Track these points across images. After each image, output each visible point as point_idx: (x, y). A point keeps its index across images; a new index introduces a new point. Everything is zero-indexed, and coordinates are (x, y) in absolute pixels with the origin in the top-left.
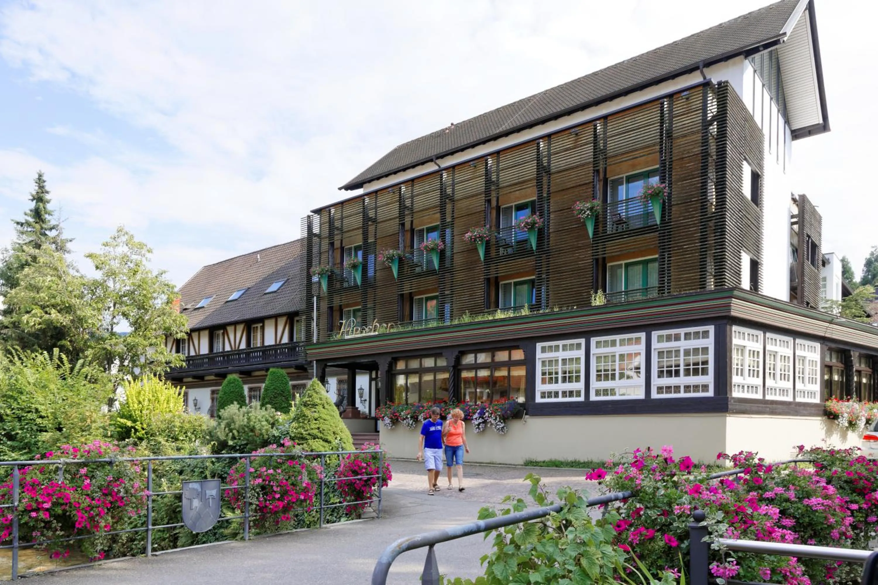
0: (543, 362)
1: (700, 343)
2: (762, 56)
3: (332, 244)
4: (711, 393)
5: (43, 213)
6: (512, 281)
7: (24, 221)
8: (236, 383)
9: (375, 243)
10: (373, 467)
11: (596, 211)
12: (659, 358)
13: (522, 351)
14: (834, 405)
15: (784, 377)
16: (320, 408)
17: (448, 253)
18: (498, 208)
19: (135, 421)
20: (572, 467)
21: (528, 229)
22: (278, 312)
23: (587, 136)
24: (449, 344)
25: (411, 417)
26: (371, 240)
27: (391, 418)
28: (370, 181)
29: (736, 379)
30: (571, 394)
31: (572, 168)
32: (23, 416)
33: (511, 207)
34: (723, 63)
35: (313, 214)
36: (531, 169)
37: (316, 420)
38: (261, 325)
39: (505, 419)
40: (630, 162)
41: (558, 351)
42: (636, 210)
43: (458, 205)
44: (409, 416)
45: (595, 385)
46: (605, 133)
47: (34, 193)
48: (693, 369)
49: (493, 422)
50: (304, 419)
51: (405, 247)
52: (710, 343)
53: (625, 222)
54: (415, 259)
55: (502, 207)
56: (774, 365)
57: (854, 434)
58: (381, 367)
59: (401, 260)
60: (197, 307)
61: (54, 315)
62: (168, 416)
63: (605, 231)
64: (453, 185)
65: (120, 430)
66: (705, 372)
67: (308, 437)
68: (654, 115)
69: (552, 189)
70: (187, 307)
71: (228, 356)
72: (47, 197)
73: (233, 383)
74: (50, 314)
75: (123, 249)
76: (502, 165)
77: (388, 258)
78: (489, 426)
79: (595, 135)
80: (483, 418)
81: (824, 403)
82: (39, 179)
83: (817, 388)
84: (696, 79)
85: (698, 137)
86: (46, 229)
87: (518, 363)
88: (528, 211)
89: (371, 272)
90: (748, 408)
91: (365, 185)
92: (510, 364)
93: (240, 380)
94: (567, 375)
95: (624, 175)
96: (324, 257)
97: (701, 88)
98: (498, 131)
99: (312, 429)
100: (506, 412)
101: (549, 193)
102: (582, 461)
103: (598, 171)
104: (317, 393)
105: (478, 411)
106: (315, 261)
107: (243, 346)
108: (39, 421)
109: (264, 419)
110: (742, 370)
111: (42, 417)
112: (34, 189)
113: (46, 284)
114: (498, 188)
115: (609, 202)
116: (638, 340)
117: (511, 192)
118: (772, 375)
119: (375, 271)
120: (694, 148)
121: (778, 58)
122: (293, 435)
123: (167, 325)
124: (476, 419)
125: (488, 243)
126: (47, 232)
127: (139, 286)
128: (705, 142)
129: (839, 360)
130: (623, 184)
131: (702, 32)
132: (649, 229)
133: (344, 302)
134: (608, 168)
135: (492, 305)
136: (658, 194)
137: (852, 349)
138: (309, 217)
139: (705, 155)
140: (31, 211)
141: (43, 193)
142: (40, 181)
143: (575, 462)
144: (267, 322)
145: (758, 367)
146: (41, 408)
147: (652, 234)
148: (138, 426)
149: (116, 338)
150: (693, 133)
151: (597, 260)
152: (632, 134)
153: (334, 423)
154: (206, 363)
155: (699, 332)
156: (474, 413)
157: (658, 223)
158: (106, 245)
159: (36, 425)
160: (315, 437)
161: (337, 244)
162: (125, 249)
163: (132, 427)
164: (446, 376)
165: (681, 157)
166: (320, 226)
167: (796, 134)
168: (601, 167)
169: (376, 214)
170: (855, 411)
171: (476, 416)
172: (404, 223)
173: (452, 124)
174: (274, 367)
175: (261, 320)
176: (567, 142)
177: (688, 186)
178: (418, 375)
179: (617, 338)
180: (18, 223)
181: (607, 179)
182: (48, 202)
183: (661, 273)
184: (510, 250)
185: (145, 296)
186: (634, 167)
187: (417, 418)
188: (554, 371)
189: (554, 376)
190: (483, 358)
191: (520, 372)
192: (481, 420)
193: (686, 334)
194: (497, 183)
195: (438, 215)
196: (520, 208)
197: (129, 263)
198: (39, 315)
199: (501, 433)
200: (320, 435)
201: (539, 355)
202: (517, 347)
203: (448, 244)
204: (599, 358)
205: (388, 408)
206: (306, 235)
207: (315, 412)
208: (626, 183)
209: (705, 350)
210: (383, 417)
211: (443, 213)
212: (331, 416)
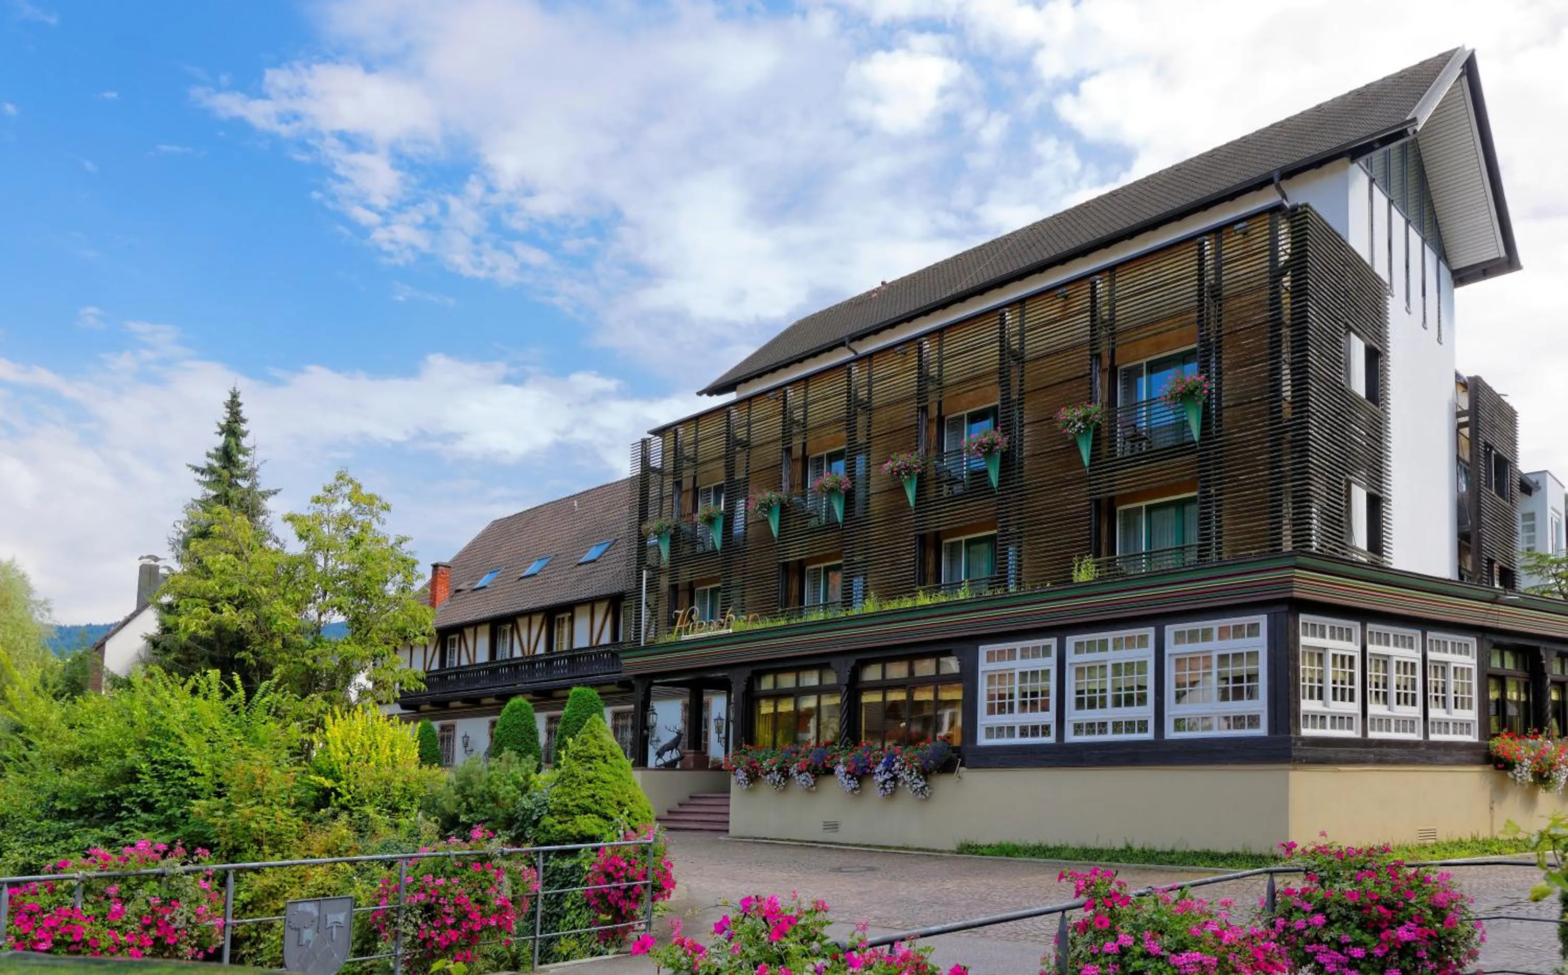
0: (991, 679)
1: (1243, 644)
2: (1387, 155)
3: (678, 484)
4: (1262, 731)
5: (234, 452)
6: (963, 538)
7: (205, 467)
8: (523, 711)
9: (746, 481)
10: (639, 868)
11: (1092, 422)
12: (1177, 670)
13: (955, 658)
14: (1504, 744)
15: (1405, 699)
16: (599, 763)
17: (860, 495)
18: (941, 419)
19: (338, 780)
20: (1033, 855)
21: (984, 453)
22: (597, 594)
23: (1082, 300)
24: (840, 649)
25: (779, 770)
26: (740, 475)
27: (747, 771)
28: (747, 380)
29: (1307, 705)
30: (1035, 730)
31: (1057, 353)
32: (168, 774)
33: (962, 417)
34: (1313, 172)
35: (651, 436)
36: (990, 356)
37: (590, 782)
38: (570, 614)
39: (925, 773)
40: (1153, 340)
41: (1014, 659)
42: (1165, 417)
43: (877, 417)
44: (774, 768)
45: (1073, 715)
46: (1111, 293)
47: (223, 422)
48: (1234, 688)
49: (907, 778)
50: (572, 781)
51: (792, 486)
52: (1260, 643)
53: (1145, 438)
54: (809, 505)
55: (946, 418)
56: (1385, 678)
57: (1549, 794)
58: (734, 687)
59: (784, 509)
60: (476, 586)
61: (228, 613)
62: (386, 772)
63: (1113, 453)
64: (870, 384)
65: (316, 793)
66: (1252, 693)
67: (576, 810)
68: (1186, 263)
69: (1028, 387)
70: (460, 587)
71: (516, 666)
72: (244, 427)
73: (517, 710)
74: (221, 612)
75: (341, 506)
76: (946, 351)
77: (762, 506)
78: (900, 784)
79: (1093, 298)
80: (891, 772)
81: (1485, 742)
82: (232, 402)
83: (1471, 715)
84: (1267, 199)
85: (1265, 294)
86: (238, 477)
87: (950, 680)
88: (988, 424)
89: (739, 526)
90: (1332, 756)
91: (739, 387)
92: (939, 681)
93: (530, 705)
94: (1029, 699)
95: (1144, 361)
96: (667, 503)
97: (1267, 216)
98: (948, 295)
99: (583, 797)
100: (927, 762)
101: (1022, 393)
102: (1051, 846)
103: (1098, 356)
104: (596, 738)
105: (883, 761)
106: (652, 511)
107: (541, 650)
108: (192, 780)
109: (510, 781)
110: (1320, 689)
111: (196, 775)
112: (223, 415)
113: (218, 566)
114: (941, 387)
115: (1119, 406)
116: (1143, 639)
117: (958, 394)
118: (1381, 695)
119: (746, 525)
120: (1255, 314)
121: (1419, 155)
122: (552, 807)
123: (400, 624)
124: (880, 773)
125: (921, 478)
126: (240, 482)
127: (362, 563)
128: (1275, 300)
129: (1520, 665)
130: (1141, 376)
131: (1288, 120)
132: (1183, 448)
133: (696, 577)
134: (1117, 350)
135: (930, 579)
136: (1192, 393)
137: (1542, 645)
138: (644, 442)
139: (1276, 324)
140: (217, 450)
141: (236, 422)
142: (234, 405)
143: (1039, 848)
144: (578, 610)
145: (1351, 683)
146: (194, 761)
147: (1188, 457)
148: (342, 787)
149: (322, 646)
150: (1253, 290)
151: (1098, 502)
152: (1154, 295)
153: (620, 787)
154: (484, 677)
155: (1242, 626)
156: (877, 764)
157: (1196, 439)
158: (317, 500)
159: (187, 786)
160: (586, 811)
161: (687, 484)
162: (347, 505)
163: (333, 789)
164: (837, 700)
165: (1234, 329)
166: (663, 455)
167: (1462, 277)
168: (1104, 348)
169: (748, 434)
170: (1547, 755)
171: (880, 767)
172: (791, 448)
173: (883, 283)
174: (578, 685)
175: (569, 608)
176: (1050, 309)
177: (1244, 377)
178: (792, 700)
179: (1110, 636)
180: (197, 470)
181: (1116, 368)
182: (244, 434)
183: (1204, 521)
184: (958, 489)
185: (369, 578)
186: (1159, 347)
187: (788, 772)
188: (1007, 693)
189: (1007, 701)
190: (898, 671)
191: (955, 694)
192: (887, 776)
193: (1221, 629)
194: (939, 380)
195: (844, 434)
196: (975, 418)
197: (351, 527)
198: (203, 614)
199: (920, 796)
200: (596, 807)
201: (984, 666)
202: (948, 653)
203: (860, 482)
204: (1080, 671)
205: (745, 753)
206: (638, 471)
207: (590, 769)
208: (1147, 373)
209: (1253, 655)
210: (735, 769)
211: (851, 429)
212: (615, 775)
